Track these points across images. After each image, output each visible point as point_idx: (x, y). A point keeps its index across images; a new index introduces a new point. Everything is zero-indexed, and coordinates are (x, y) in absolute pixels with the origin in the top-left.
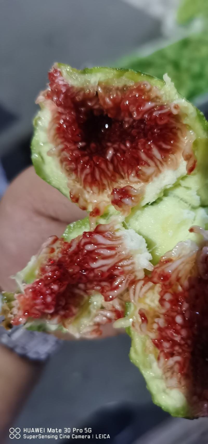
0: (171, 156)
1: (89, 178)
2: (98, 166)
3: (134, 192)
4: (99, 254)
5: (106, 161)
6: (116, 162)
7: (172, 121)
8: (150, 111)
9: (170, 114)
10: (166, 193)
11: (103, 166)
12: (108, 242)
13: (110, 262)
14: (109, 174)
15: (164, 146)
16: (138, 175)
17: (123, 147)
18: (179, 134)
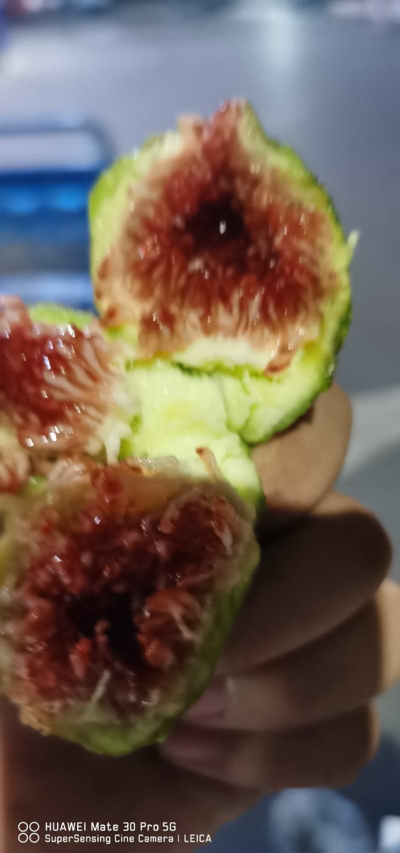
0: (267, 332)
1: (144, 267)
2: (169, 266)
3: (179, 327)
4: (68, 369)
5: (184, 267)
6: (195, 280)
7: (310, 291)
8: (297, 254)
9: (315, 281)
10: (216, 370)
11: (175, 270)
12: (95, 366)
13: (75, 392)
14: (172, 285)
15: (271, 310)
16: (203, 319)
17: (220, 271)
18: (302, 315)
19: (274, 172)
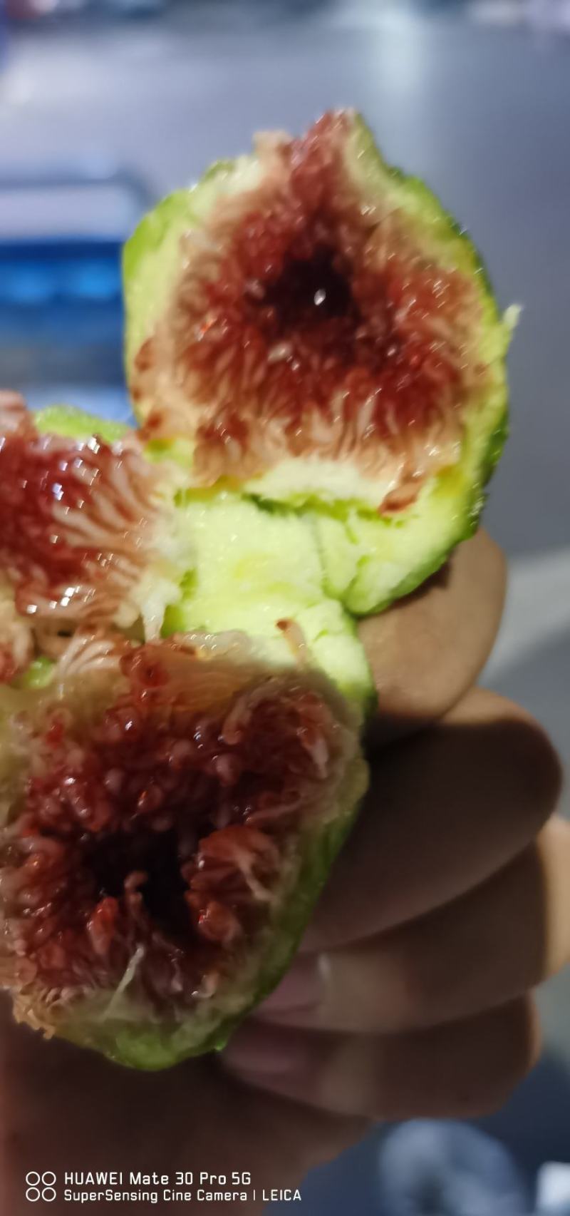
0: (383, 451)
1: (203, 353)
2: (241, 352)
3: (254, 443)
4: (89, 501)
5: (262, 356)
6: (278, 373)
7: (447, 391)
8: (430, 337)
9: (455, 376)
10: (308, 507)
11: (250, 358)
12: (129, 497)
13: (98, 536)
14: (245, 383)
15: (390, 419)
16: (290, 430)
17: (315, 361)
18: (435, 429)
19: (397, 214)
